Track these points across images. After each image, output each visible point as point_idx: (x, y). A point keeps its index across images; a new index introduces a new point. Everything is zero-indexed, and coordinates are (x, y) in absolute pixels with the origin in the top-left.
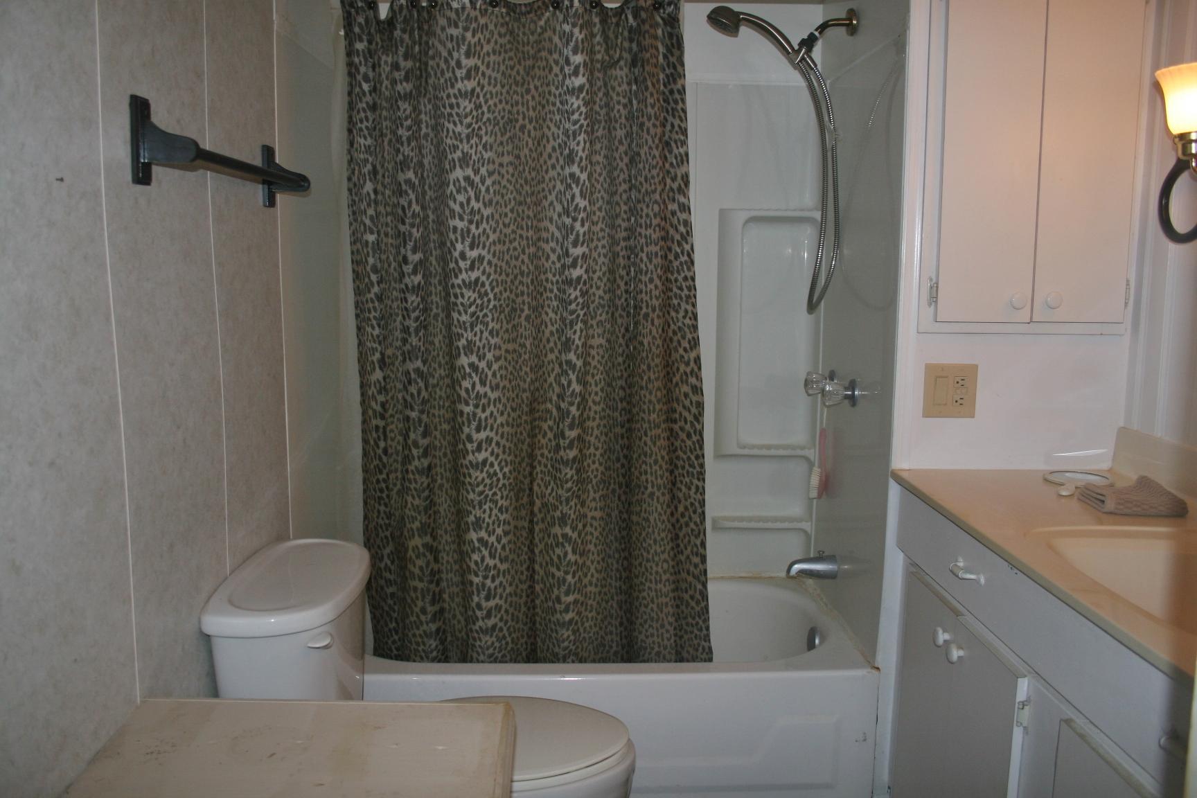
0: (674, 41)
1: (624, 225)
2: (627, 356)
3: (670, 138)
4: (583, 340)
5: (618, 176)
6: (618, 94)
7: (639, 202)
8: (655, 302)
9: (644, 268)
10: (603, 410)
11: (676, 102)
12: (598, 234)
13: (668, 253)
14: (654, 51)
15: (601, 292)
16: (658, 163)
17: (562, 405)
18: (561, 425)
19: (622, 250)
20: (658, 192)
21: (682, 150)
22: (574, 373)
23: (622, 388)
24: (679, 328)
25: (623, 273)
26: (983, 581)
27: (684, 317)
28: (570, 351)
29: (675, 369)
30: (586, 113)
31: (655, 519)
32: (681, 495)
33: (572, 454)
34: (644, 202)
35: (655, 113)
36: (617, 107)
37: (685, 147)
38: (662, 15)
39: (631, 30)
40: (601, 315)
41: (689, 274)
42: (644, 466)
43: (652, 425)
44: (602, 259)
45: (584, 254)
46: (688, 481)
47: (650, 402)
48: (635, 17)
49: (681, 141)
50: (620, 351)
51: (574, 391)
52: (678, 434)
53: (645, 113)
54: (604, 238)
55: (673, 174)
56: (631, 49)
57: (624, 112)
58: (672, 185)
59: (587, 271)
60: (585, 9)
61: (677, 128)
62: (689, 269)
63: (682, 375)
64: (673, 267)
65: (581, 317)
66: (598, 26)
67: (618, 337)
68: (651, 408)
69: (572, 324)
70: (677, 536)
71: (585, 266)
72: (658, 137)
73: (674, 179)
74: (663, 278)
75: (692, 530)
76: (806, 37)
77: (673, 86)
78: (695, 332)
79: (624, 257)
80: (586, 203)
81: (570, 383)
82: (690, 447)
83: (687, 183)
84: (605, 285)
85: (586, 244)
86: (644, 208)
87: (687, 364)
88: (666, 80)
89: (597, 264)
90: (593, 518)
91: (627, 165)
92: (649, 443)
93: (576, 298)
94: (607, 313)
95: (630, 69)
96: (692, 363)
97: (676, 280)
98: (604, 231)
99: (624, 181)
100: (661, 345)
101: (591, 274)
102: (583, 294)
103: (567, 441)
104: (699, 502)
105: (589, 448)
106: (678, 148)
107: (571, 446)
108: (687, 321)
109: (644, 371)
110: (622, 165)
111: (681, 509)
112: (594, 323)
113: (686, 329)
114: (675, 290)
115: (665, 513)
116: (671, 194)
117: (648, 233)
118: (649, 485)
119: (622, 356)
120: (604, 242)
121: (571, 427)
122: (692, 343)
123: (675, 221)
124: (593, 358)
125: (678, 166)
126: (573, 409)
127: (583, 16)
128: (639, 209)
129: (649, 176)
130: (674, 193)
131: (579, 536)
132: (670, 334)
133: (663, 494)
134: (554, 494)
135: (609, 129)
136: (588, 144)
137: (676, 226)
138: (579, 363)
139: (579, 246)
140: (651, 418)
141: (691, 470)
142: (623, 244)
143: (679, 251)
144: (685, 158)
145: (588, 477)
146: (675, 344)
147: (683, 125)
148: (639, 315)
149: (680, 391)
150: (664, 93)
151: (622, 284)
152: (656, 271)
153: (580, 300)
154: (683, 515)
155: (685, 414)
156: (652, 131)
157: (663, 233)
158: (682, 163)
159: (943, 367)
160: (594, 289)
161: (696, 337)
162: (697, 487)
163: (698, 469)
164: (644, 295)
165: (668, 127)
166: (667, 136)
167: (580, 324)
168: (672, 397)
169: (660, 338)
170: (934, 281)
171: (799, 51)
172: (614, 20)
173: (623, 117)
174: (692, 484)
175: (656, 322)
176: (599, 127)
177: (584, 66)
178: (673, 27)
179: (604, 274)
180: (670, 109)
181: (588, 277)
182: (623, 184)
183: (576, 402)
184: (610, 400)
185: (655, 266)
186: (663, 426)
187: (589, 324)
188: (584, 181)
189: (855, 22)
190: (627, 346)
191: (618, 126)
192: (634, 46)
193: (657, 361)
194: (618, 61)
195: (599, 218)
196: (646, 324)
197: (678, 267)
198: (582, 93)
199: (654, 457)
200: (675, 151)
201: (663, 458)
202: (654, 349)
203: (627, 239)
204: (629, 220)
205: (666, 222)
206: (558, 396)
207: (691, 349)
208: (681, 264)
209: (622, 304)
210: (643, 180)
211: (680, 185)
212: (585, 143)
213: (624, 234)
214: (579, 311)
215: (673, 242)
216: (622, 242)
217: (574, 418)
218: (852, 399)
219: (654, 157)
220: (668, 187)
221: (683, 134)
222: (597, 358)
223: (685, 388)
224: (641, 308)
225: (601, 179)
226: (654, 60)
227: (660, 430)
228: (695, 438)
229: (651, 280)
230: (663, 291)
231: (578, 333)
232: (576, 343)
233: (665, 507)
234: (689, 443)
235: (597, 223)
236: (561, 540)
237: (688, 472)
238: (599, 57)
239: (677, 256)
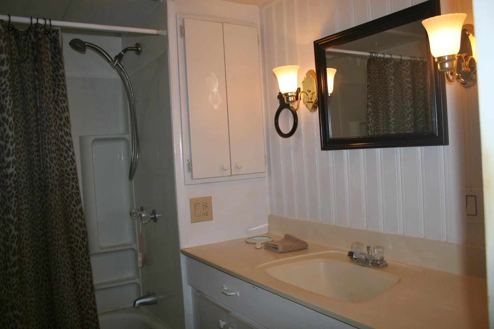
0: (57, 51)
1: (35, 144)
2: (43, 212)
3: (58, 99)
4: (16, 206)
5: (30, 119)
6: (28, 76)
7: (43, 131)
8: (56, 183)
9: (49, 166)
10: (32, 242)
11: (59, 81)
12: (20, 149)
13: (61, 157)
14: (47, 55)
15: (25, 180)
16: (52, 111)
17: (7, 244)
18: (7, 255)
19: (35, 157)
20: (54, 126)
21: (64, 105)
22: (13, 225)
23: (41, 229)
24: (70, 195)
25: (37, 169)
26: (238, 294)
27: (72, 189)
28: (9, 214)
29: (69, 216)
30: (10, 85)
31: (67, 296)
32: (79, 280)
33: (15, 270)
34: (46, 131)
35: (49, 86)
36: (27, 83)
37: (66, 104)
38: (49, 37)
39: (33, 43)
40: (25, 192)
41: (73, 167)
42: (58, 269)
43: (61, 247)
44: (24, 163)
45: (14, 160)
46: (82, 272)
47: (58, 234)
48: (35, 37)
49: (64, 100)
50: (39, 210)
51: (13, 235)
52: (74, 249)
53: (44, 86)
54: (24, 151)
55: (60, 117)
56: (33, 54)
57: (31, 85)
58: (60, 122)
59: (16, 170)
60: (6, 31)
61: (61, 94)
62: (72, 165)
63: (73, 219)
64: (64, 164)
65: (15, 194)
66: (14, 40)
67: (36, 203)
68: (59, 238)
69: (9, 198)
70: (80, 302)
71: (15, 167)
72: (51, 98)
73: (61, 120)
74: (60, 170)
75: (87, 297)
76: (118, 55)
77: (57, 73)
78: (78, 196)
79: (37, 161)
80: (13, 133)
81: (11, 231)
82: (81, 254)
83: (68, 122)
84: (27, 176)
85: (14, 155)
86: (46, 134)
87: (76, 212)
88: (53, 70)
89: (21, 165)
90: (31, 302)
91: (35, 113)
92: (60, 256)
93: (11, 184)
94: (29, 191)
95: (33, 64)
96: (78, 212)
97: (66, 170)
98: (24, 147)
99: (34, 121)
100: (61, 205)
101: (18, 171)
102: (15, 182)
103: (12, 263)
104: (90, 282)
105: (25, 264)
106: (62, 104)
107: (14, 265)
108: (74, 191)
109: (53, 219)
110: (32, 113)
111: (80, 287)
112: (22, 197)
113: (74, 195)
114: (66, 175)
115: (72, 291)
116: (60, 127)
117: (49, 147)
118: (62, 278)
119: (40, 212)
120: (24, 153)
121: (14, 255)
122: (77, 202)
123: (63, 141)
124: (23, 215)
125: (63, 113)
126: (14, 245)
127: (4, 34)
128: (43, 135)
129: (48, 118)
130: (61, 126)
131: (24, 314)
132: (65, 198)
133: (70, 281)
134: (6, 293)
135: (23, 94)
136: (12, 102)
137: (64, 143)
138: (15, 219)
139: (10, 157)
140: (60, 243)
141: (83, 266)
142: (36, 154)
143: (66, 155)
144: (66, 109)
145: (26, 280)
146: (68, 203)
147: (64, 93)
148: (48, 190)
149: (73, 227)
150: (53, 76)
151: (37, 175)
152: (55, 166)
153: (13, 185)
154: (82, 290)
155: (78, 238)
156: (48, 95)
157: (57, 147)
158: (65, 112)
159: (197, 199)
160: (20, 179)
161: (79, 199)
162: (88, 274)
163: (87, 265)
164: (49, 180)
165: (56, 93)
166: (56, 98)
167: (14, 199)
168: (69, 231)
169: (60, 201)
170: (190, 161)
171: (115, 61)
172: (23, 38)
173: (31, 88)
174: (84, 273)
175: (58, 193)
176: (17, 94)
177: (7, 61)
178: (56, 43)
179: (26, 171)
180: (56, 84)
181: (17, 173)
182: (33, 123)
183: (16, 240)
184: (35, 236)
185: (55, 164)
186: (66, 246)
187: (19, 198)
188: (11, 121)
189: (139, 49)
190: (42, 207)
191: (28, 92)
192: (35, 52)
193: (60, 213)
194: (26, 59)
195: (20, 141)
196: (52, 194)
197: (66, 164)
198: (7, 74)
199: (63, 263)
200: (61, 105)
201: (68, 263)
202: (58, 207)
203: (38, 151)
204: (38, 141)
205: (58, 141)
206: (4, 239)
207: (77, 204)
208: (68, 162)
209: (38, 185)
210: (44, 120)
211: (64, 122)
212: (10, 101)
213: (36, 149)
214: (13, 191)
215: (63, 151)
216: (35, 153)
217: (15, 250)
218: (155, 219)
219: (50, 108)
220: (58, 124)
221: (64, 97)
222: (25, 215)
223: (76, 225)
224: (49, 187)
225: (20, 121)
226: (47, 59)
227: (65, 249)
228: (83, 250)
229: (53, 171)
230: (60, 177)
231: (14, 203)
232: (12, 208)
233: (72, 288)
234: (81, 253)
235: (19, 144)
236: (13, 318)
237: (82, 268)
238: (15, 57)
239: (65, 158)
